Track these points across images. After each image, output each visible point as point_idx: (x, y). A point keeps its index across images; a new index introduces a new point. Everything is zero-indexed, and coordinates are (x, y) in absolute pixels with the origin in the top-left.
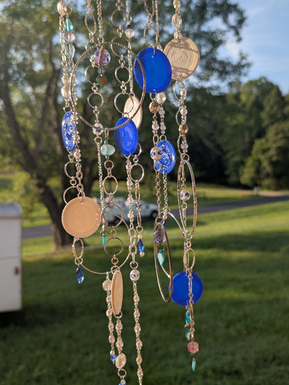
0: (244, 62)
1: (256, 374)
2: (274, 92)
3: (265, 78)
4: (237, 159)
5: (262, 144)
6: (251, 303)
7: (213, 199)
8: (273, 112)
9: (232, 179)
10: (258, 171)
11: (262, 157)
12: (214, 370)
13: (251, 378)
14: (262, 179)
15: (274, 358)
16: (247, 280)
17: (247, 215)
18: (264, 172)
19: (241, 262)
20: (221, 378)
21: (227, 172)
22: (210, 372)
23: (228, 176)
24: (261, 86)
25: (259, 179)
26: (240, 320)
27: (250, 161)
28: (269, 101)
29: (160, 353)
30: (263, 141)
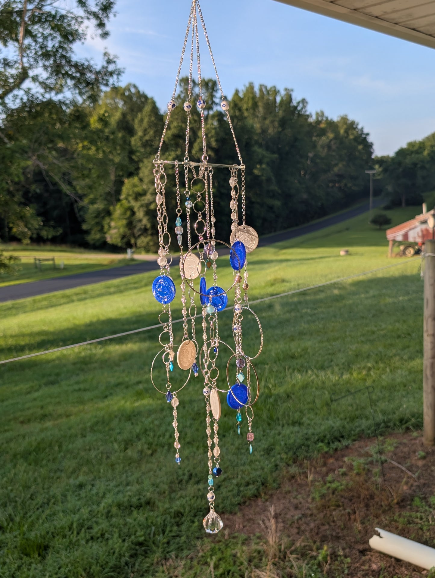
2: (147, 108)
3: (135, 86)
4: (100, 206)
5: (135, 186)
7: (67, 268)
8: (147, 138)
9: (94, 236)
10: (130, 225)
11: (136, 205)
15: (191, 476)
16: (139, 383)
17: (120, 291)
18: (139, 226)
21: (85, 227)
23: (87, 232)
24: (130, 97)
25: (133, 235)
27: (118, 211)
28: (142, 121)
30: (136, 180)
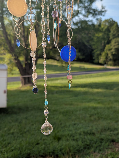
0: (103, 10)
1: (101, 134)
2: (115, 25)
3: (112, 19)
4: (98, 52)
5: (109, 47)
6: (101, 108)
7: (87, 69)
8: (114, 33)
9: (96, 61)
10: (107, 58)
11: (109, 52)
12: (84, 132)
13: (99, 136)
14: (108, 61)
15: (109, 129)
16: (99, 100)
17: (101, 76)
18: (109, 58)
19: (98, 93)
20: (87, 135)
21: (94, 58)
22: (82, 133)
23: (94, 60)
24: (110, 22)
25: (107, 61)
26: (95, 114)
27: (103, 54)
28: (113, 28)
29: (63, 125)
30: (109, 45)
